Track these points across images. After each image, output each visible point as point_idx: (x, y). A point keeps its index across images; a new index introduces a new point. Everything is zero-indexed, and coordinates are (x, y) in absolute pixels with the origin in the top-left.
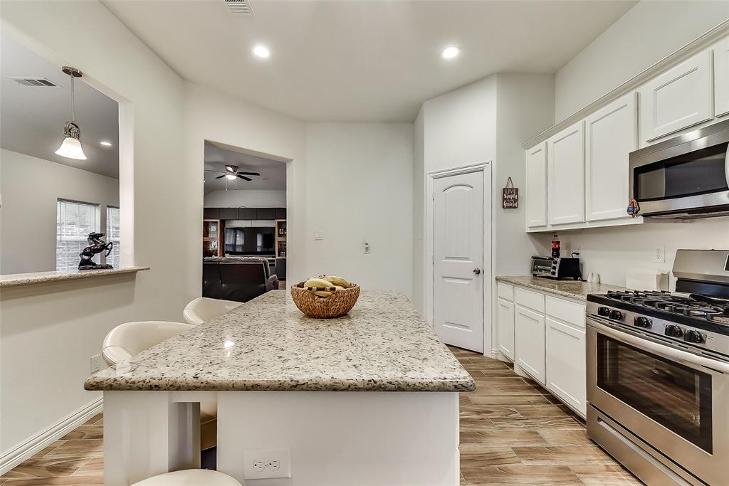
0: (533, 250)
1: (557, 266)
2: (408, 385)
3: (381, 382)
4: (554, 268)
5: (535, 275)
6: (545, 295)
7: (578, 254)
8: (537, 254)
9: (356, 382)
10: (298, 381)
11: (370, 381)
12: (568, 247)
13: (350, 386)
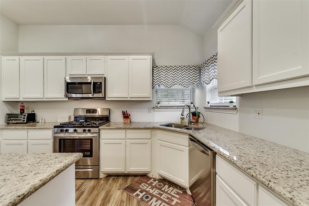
0: (7, 110)
1: (26, 117)
2: (69, 164)
3: (61, 169)
4: (24, 118)
5: (8, 123)
6: (28, 131)
7: (33, 111)
8: (9, 113)
9: (52, 175)
10: (24, 194)
11: (57, 171)
12: (28, 108)
13: (50, 178)
